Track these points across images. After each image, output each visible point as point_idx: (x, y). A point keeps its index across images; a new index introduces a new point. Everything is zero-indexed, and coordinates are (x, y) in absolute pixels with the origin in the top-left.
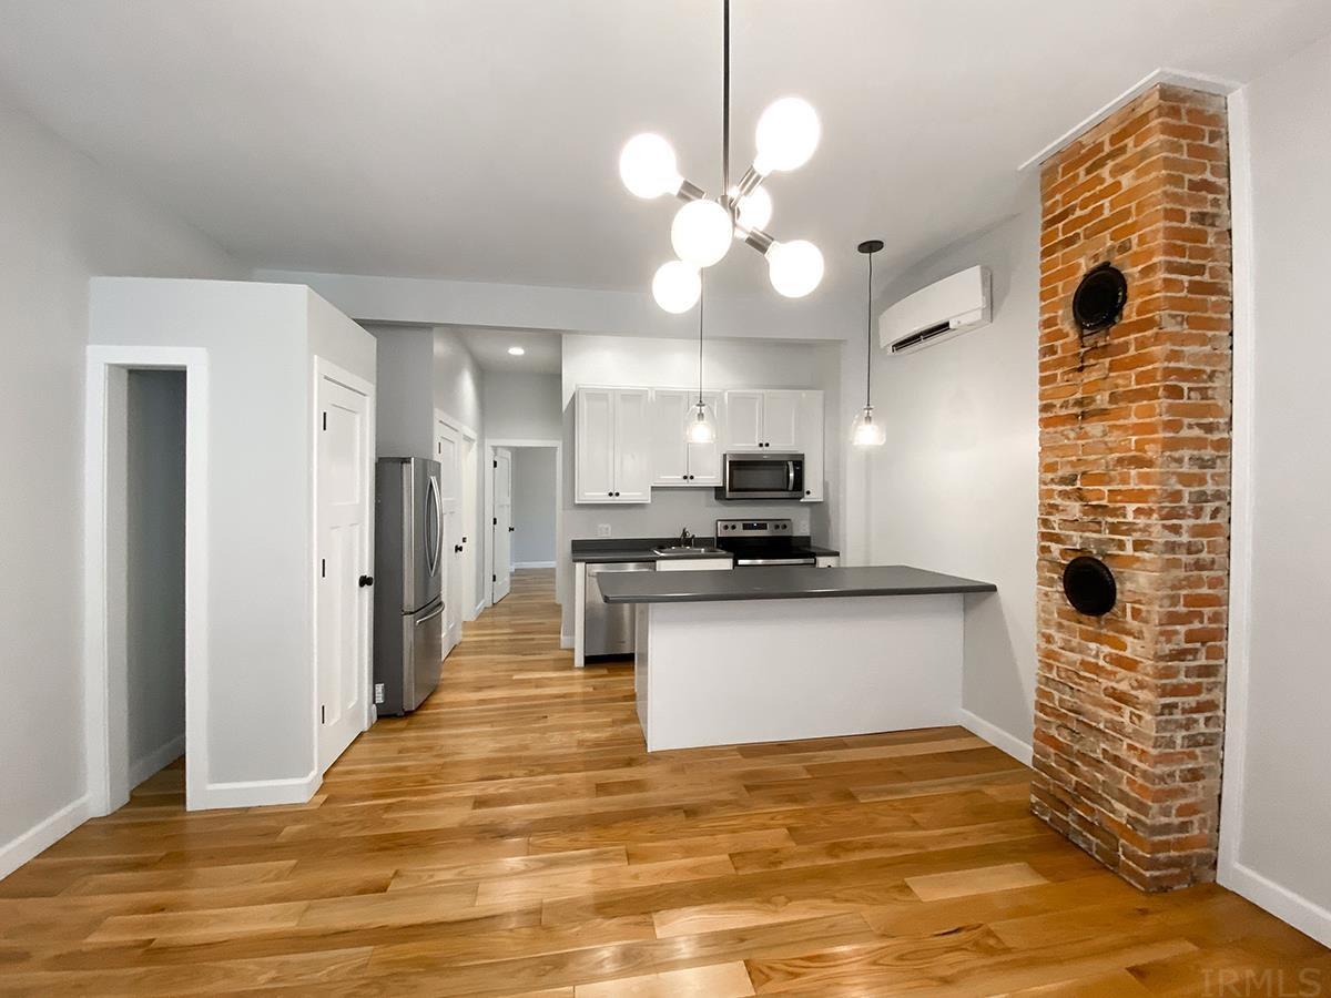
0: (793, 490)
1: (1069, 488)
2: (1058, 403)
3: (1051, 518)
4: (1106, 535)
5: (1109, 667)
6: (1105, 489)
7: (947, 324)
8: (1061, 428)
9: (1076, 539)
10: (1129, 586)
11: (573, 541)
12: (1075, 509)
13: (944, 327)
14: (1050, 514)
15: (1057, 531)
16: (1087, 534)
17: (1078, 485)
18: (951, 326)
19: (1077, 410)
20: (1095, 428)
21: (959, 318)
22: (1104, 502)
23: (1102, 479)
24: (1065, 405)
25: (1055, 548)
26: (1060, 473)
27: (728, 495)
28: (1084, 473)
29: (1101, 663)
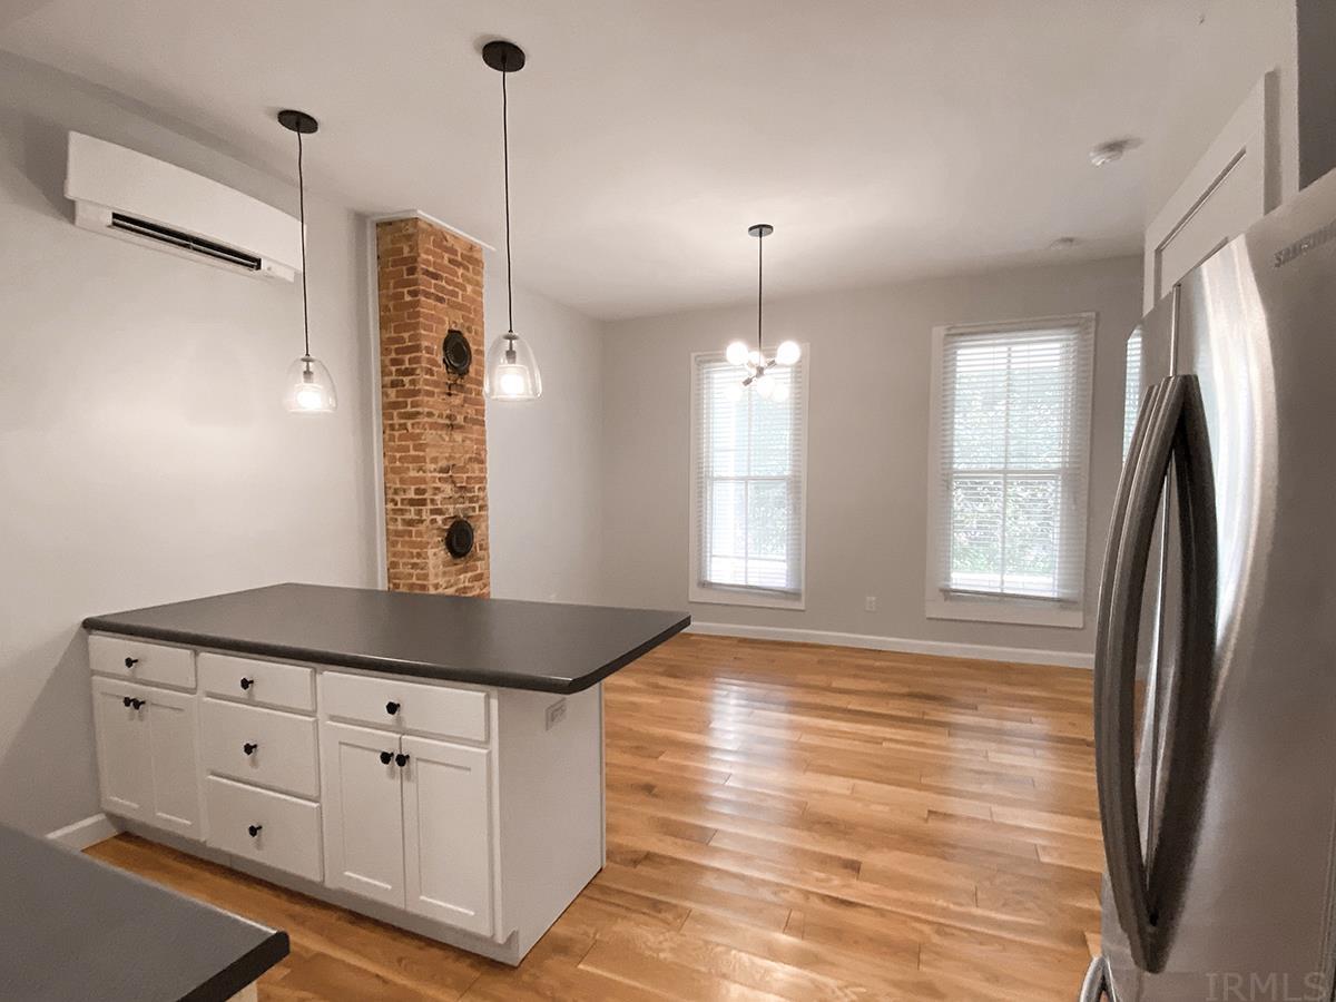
1: (445, 475)
2: (436, 413)
3: (436, 497)
4: (467, 505)
5: (470, 585)
6: (465, 476)
7: (258, 260)
8: (439, 432)
9: (451, 510)
10: (479, 532)
12: (448, 489)
13: (254, 263)
14: (435, 494)
15: (439, 506)
16: (458, 506)
17: (450, 473)
19: (448, 422)
20: (458, 436)
21: (273, 265)
22: (464, 484)
23: (463, 469)
24: (440, 416)
25: (439, 518)
26: (440, 464)
28: (453, 465)
29: (467, 584)
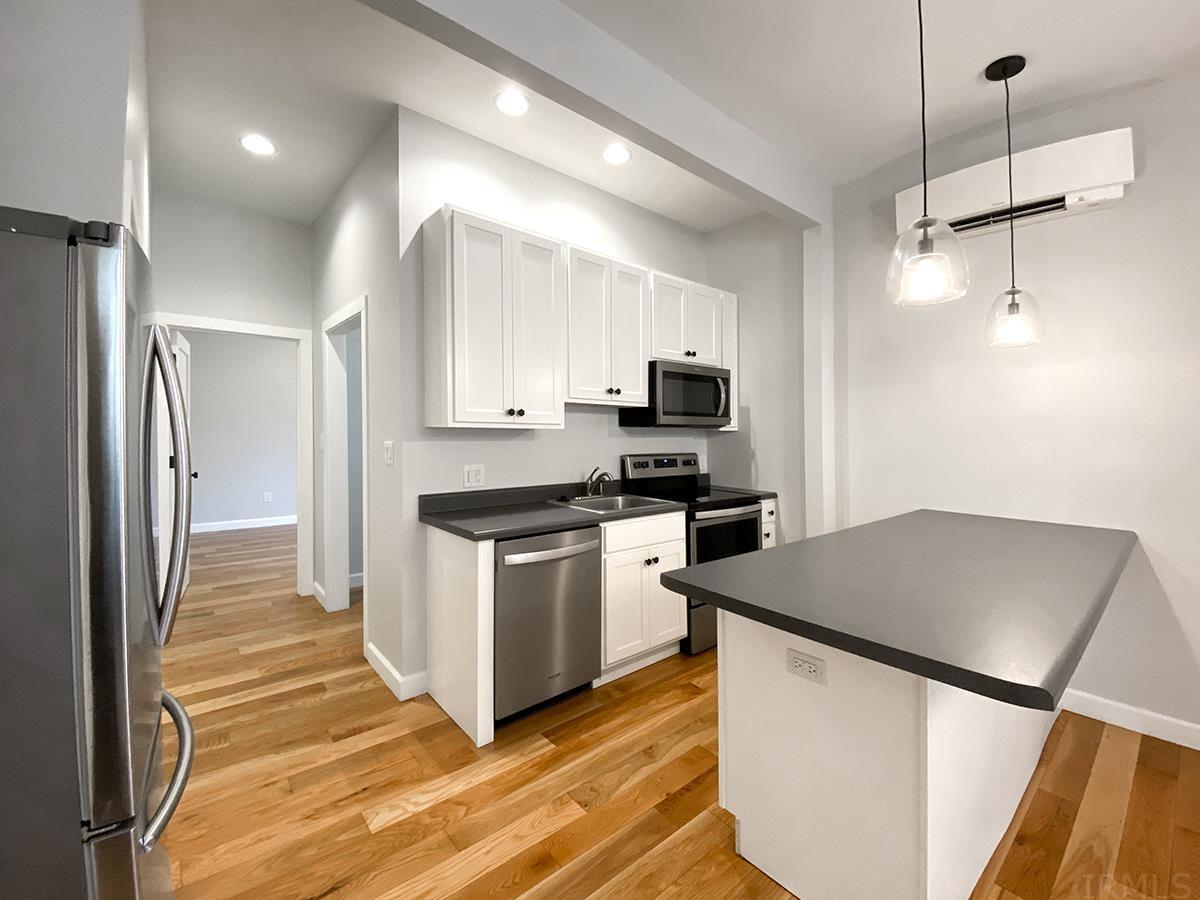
0: (722, 416)
7: (1062, 199)
11: (420, 496)
13: (1058, 203)
18: (1068, 202)
21: (1082, 194)
27: (663, 419)
